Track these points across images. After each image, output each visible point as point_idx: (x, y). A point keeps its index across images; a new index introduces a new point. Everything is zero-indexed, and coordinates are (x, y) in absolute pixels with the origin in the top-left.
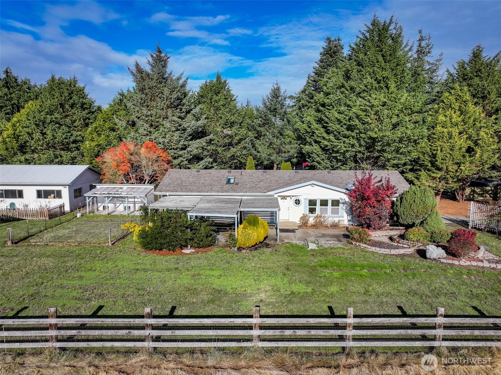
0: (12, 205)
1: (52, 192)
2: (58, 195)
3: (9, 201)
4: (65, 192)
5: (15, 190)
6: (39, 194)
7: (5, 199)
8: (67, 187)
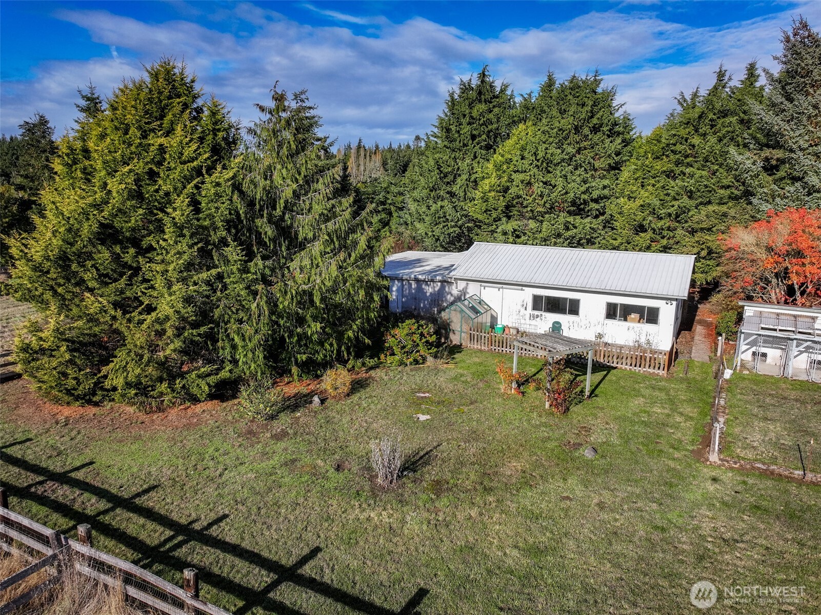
0: (557, 327)
1: (639, 310)
2: (652, 316)
3: (552, 317)
4: (668, 314)
5: (566, 299)
6: (612, 312)
7: (544, 314)
8: (674, 303)
